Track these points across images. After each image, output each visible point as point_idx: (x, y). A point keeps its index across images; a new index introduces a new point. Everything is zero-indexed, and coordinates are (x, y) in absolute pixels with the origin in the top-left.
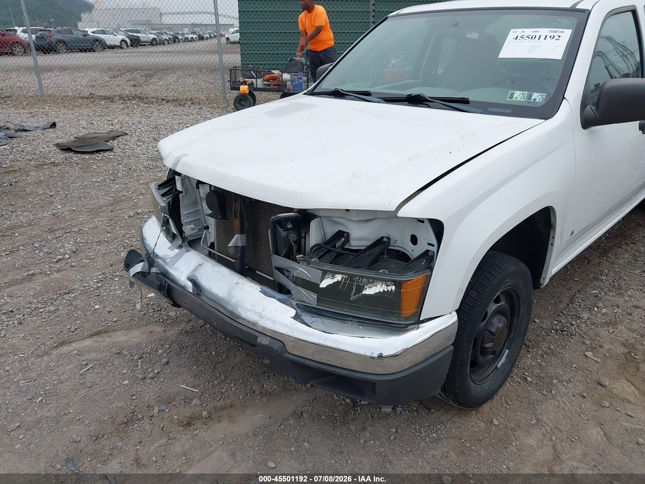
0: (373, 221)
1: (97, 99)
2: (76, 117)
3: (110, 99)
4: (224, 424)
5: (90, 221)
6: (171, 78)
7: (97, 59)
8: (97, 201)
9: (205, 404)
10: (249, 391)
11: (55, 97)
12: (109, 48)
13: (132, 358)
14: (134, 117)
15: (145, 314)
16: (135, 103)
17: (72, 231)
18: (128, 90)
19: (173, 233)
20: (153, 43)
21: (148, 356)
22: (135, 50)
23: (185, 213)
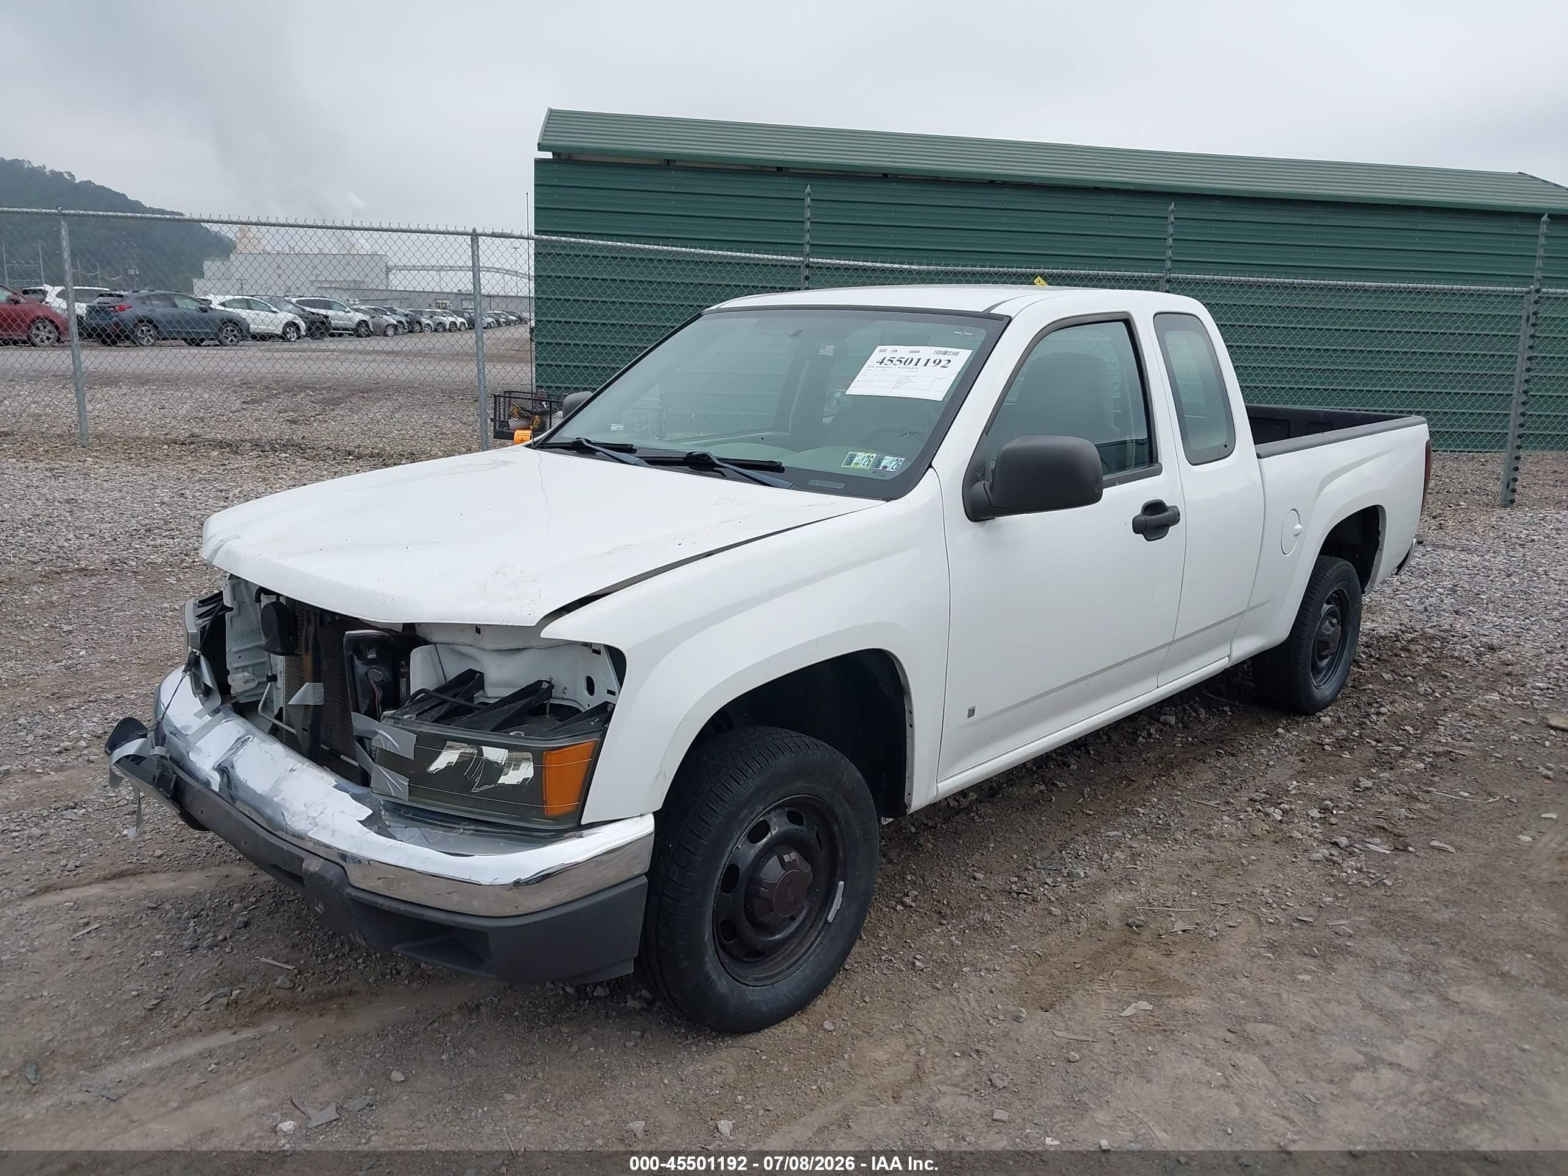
0: (525, 653)
1: (204, 446)
2: (151, 482)
3: (233, 447)
4: (329, 1020)
5: (143, 683)
6: (378, 410)
7: (223, 364)
8: (163, 645)
9: (301, 988)
10: (388, 971)
11: (111, 439)
12: (254, 337)
13: (178, 915)
14: (277, 486)
15: (220, 847)
16: (286, 457)
17: (101, 699)
18: (277, 429)
19: (205, 685)
20: (360, 331)
21: (211, 914)
22: (315, 344)
23: (235, 649)
